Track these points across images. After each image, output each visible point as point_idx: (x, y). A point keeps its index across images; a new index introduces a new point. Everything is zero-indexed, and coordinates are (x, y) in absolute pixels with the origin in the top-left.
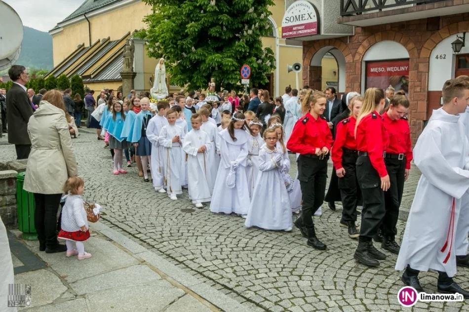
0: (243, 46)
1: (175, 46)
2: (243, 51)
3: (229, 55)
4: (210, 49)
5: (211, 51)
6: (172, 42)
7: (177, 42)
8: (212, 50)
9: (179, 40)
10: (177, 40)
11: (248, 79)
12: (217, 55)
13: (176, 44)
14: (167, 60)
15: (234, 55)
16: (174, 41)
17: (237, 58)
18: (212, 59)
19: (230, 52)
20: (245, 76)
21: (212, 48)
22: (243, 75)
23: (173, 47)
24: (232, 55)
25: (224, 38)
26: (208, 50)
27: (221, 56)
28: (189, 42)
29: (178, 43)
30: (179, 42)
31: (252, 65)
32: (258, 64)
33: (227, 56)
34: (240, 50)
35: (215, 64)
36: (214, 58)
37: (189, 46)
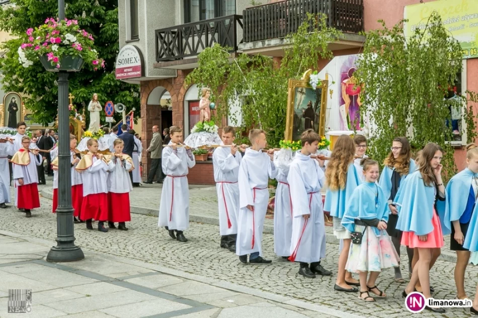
0: (112, 79)
1: (35, 79)
2: (113, 84)
3: (97, 89)
4: (77, 82)
5: (77, 85)
6: (31, 75)
7: (37, 75)
8: (79, 84)
9: (40, 72)
10: (37, 73)
11: (112, 116)
12: (83, 89)
13: (35, 76)
14: (29, 95)
15: (103, 89)
16: (33, 74)
17: (106, 92)
18: (76, 94)
19: (99, 86)
20: (109, 113)
21: (79, 82)
22: (107, 112)
23: (33, 81)
24: (101, 89)
25: (91, 70)
26: (73, 84)
27: (86, 91)
28: (50, 75)
29: (38, 77)
30: (39, 75)
31: (125, 98)
32: (134, 98)
33: (96, 90)
34: (109, 83)
35: (79, 100)
36: (78, 93)
37: (51, 79)
